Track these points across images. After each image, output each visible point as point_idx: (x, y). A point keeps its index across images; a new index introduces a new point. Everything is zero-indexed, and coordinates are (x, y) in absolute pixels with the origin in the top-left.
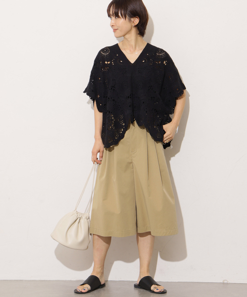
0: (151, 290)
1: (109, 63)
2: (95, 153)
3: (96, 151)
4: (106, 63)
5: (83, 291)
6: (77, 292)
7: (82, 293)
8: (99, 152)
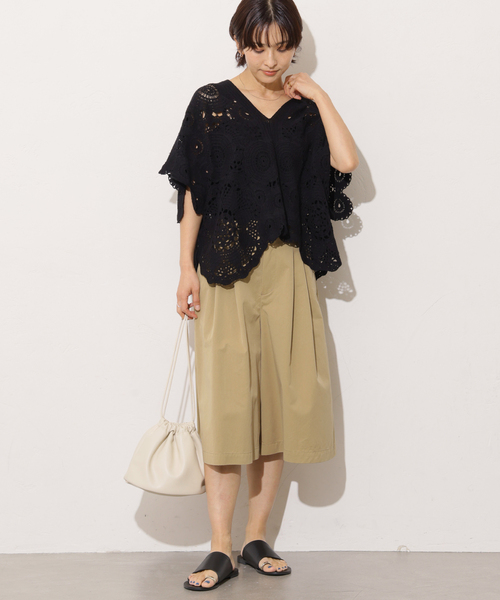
0: (259, 569)
1: (220, 115)
2: (185, 297)
3: (184, 292)
4: (214, 114)
5: (205, 585)
6: (190, 587)
7: (201, 589)
8: (191, 293)
